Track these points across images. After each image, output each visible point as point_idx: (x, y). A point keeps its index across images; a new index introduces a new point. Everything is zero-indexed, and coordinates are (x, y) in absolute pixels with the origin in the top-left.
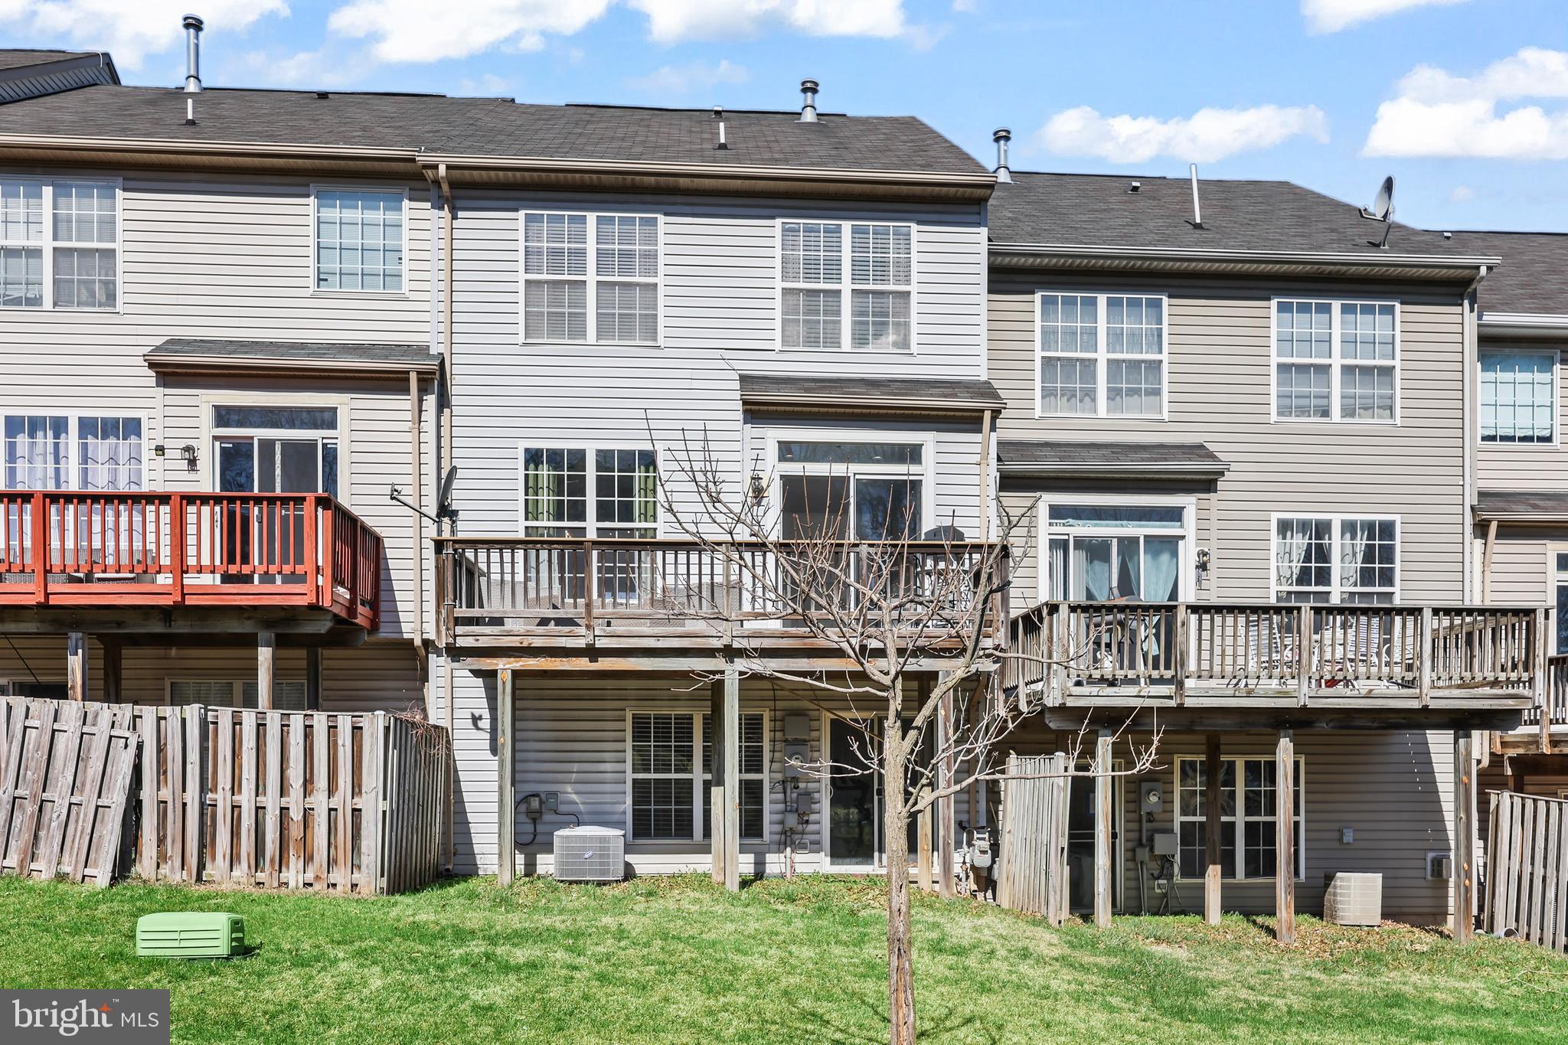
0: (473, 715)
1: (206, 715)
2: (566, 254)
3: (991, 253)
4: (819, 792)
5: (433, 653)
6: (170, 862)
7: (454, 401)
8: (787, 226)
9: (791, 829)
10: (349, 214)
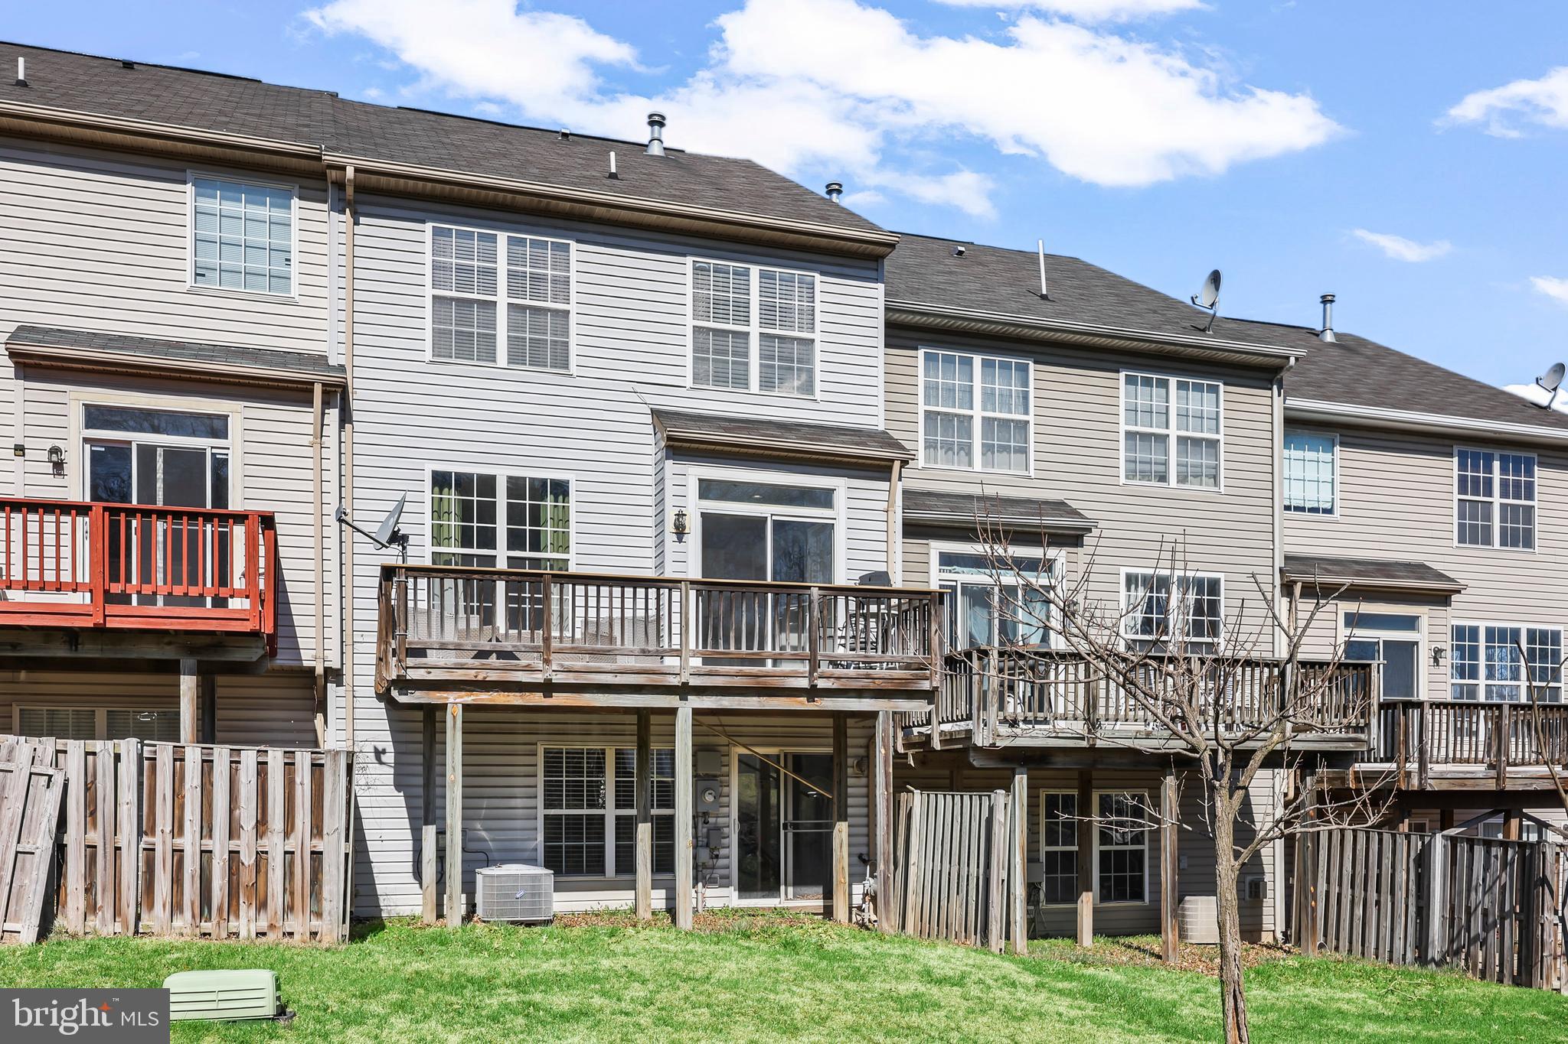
0: (375, 748)
1: (142, 750)
2: (476, 273)
3: (887, 309)
4: (728, 826)
5: (332, 682)
6: (100, 913)
7: (356, 416)
8: (698, 265)
9: (703, 863)
10: (229, 207)
